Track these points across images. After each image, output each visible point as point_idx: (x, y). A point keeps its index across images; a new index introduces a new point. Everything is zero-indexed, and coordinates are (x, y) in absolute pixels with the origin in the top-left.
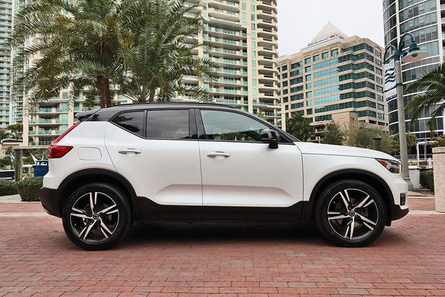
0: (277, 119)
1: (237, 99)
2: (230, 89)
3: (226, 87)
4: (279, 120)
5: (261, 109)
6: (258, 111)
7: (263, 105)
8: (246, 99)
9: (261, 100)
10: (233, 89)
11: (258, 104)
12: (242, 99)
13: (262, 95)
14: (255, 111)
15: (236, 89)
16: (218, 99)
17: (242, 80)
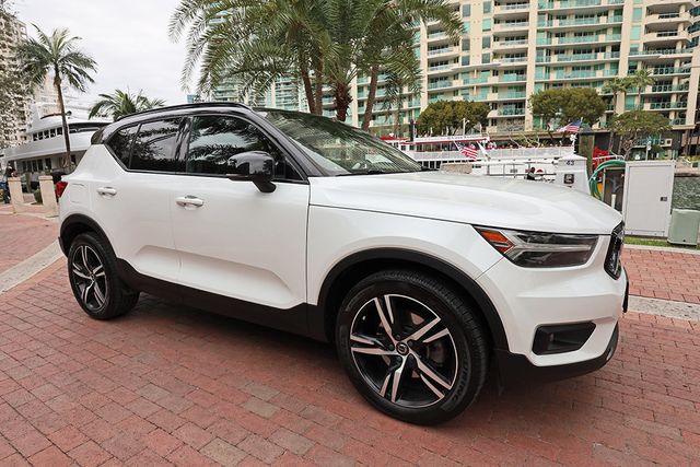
0: (680, 78)
1: (597, 51)
2: (585, 34)
3: (578, 34)
4: (683, 81)
5: (646, 63)
6: (639, 68)
7: (652, 55)
8: (616, 48)
9: (648, 47)
10: (591, 33)
11: (641, 54)
12: (609, 50)
13: (653, 37)
14: (632, 69)
15: (598, 32)
16: (561, 56)
17: (611, 14)
